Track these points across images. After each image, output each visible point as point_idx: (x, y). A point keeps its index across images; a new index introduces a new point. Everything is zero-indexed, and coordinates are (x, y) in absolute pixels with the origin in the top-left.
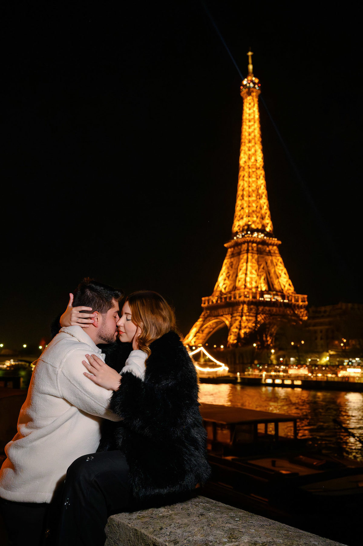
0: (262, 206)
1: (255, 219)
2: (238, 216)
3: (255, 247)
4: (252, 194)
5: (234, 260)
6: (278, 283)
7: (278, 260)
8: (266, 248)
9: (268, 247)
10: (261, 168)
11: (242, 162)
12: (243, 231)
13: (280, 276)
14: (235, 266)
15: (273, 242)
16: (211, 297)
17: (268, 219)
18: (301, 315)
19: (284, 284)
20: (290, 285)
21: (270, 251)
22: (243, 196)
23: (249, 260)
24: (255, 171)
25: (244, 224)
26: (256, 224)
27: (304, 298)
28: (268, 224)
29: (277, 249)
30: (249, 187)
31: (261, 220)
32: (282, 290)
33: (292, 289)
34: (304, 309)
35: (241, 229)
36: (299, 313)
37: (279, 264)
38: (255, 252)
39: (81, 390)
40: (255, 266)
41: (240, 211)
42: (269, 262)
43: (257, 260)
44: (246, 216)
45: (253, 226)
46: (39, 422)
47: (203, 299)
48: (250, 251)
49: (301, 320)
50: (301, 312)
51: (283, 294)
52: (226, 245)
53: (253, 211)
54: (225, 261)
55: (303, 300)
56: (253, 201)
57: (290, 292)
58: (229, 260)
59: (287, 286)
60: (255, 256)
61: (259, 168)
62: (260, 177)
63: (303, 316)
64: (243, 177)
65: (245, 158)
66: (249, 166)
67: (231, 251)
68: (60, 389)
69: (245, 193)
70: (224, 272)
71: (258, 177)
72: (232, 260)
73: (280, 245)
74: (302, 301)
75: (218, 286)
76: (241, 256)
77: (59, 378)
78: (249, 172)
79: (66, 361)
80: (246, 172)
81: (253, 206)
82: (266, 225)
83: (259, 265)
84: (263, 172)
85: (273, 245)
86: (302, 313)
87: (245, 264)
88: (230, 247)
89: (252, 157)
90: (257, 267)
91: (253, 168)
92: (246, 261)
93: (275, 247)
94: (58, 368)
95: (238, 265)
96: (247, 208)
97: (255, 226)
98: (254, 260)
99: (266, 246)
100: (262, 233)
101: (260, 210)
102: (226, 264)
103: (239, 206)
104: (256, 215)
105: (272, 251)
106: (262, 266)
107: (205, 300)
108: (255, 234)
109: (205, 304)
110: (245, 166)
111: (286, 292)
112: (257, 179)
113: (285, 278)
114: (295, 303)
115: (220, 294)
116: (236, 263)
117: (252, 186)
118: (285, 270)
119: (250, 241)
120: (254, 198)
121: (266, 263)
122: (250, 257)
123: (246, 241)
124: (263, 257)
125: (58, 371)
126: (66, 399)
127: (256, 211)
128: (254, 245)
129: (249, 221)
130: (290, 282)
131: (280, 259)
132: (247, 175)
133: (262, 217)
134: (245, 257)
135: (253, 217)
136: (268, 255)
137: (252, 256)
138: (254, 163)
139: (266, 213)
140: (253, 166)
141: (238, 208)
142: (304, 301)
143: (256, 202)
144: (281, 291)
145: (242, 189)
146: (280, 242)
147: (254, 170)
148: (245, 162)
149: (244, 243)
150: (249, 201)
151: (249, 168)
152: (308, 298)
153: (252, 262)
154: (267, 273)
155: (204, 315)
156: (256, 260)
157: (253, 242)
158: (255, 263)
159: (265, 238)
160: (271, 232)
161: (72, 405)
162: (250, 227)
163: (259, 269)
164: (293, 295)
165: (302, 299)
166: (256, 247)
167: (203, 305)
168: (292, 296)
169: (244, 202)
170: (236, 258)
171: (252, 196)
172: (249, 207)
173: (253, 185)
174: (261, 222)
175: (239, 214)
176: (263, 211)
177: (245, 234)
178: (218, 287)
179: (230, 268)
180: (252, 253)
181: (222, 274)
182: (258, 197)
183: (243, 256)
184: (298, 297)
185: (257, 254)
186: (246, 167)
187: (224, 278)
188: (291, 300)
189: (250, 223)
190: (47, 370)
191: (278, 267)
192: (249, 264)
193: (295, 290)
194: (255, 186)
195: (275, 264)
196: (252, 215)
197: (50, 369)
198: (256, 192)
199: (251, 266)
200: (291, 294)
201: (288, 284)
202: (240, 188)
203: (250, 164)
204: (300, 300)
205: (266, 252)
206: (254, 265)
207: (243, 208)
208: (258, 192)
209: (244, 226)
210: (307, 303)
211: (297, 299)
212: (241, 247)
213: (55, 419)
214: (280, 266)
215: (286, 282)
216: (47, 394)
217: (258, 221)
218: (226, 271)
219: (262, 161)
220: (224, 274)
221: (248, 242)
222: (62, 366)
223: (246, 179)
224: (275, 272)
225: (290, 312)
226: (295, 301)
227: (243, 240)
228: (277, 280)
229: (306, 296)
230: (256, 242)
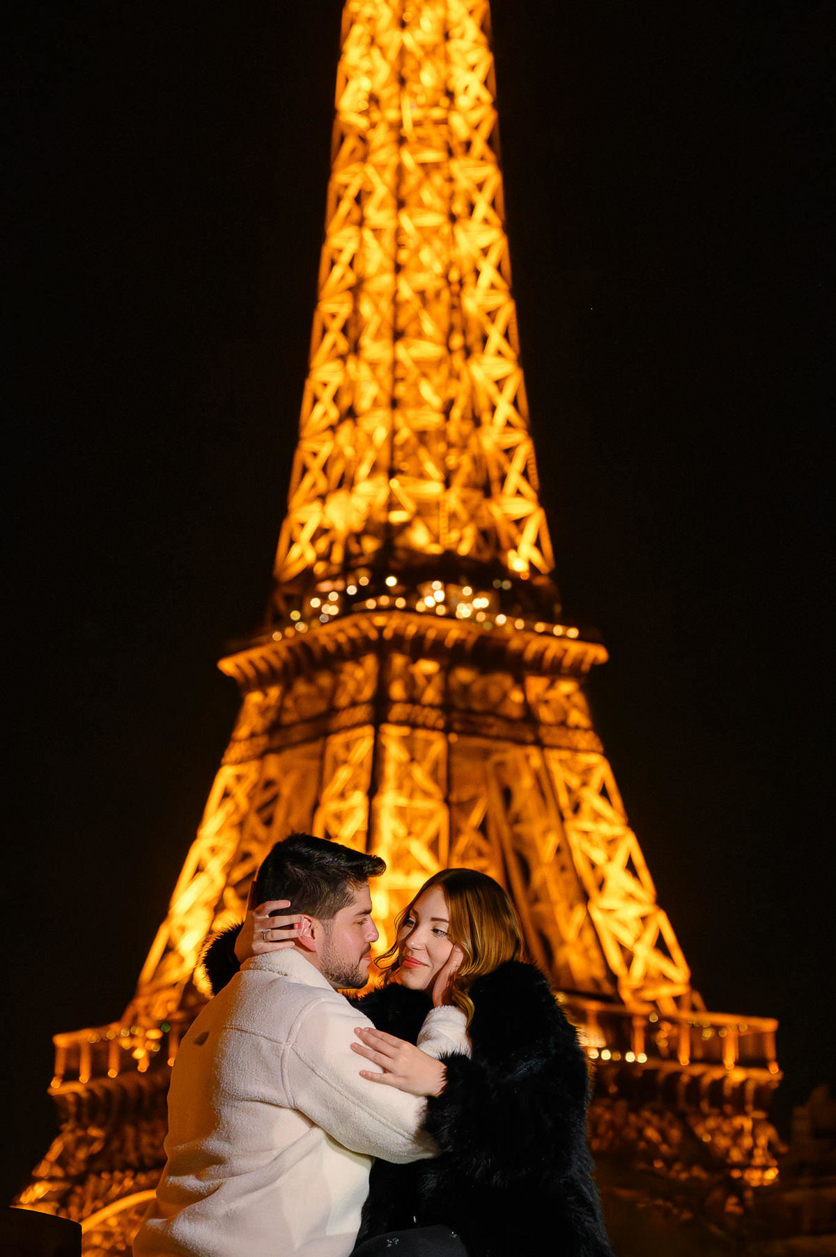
0: (483, 403)
1: (433, 488)
2: (315, 465)
3: (429, 678)
4: (416, 318)
5: (286, 771)
6: (580, 932)
7: (588, 770)
8: (505, 696)
9: (520, 682)
10: (479, 146)
11: (349, 103)
12: (348, 569)
13: (601, 885)
14: (288, 814)
15: (553, 649)
16: (117, 1032)
17: (519, 493)
18: (736, 1155)
19: (627, 939)
20: (660, 945)
21: (529, 716)
22: (352, 328)
23: (390, 770)
24: (437, 166)
25: (357, 524)
26: (441, 523)
27: (759, 1036)
28: (519, 523)
29: (579, 699)
30: (398, 268)
31: (477, 496)
32: (613, 978)
33: (679, 972)
34: (760, 1115)
35: (337, 556)
36: (723, 1142)
37: (593, 800)
38: (432, 716)
39: (340, 1089)
40: (429, 816)
41: (333, 428)
42: (525, 785)
43: (442, 772)
44: (374, 468)
45: (419, 538)
46: (239, 1163)
47: (62, 1041)
48: (397, 711)
49: (738, 1188)
50: (738, 1134)
51: (615, 1008)
52: (227, 666)
53: (422, 436)
54: (225, 776)
55: (750, 1050)
56: (425, 368)
57: (664, 993)
58: (251, 771)
59: (645, 955)
60: (429, 743)
61: (468, 145)
62: (471, 207)
63: (745, 1166)
64: (359, 200)
65: (370, 73)
66: (399, 125)
67: (263, 711)
68: (288, 1088)
69: (366, 309)
70: (213, 850)
71: (459, 208)
72: (273, 766)
73: (596, 667)
74: (742, 1062)
75: (169, 949)
76: (336, 743)
77: (286, 1066)
78: (400, 171)
79: (301, 1027)
80: (380, 168)
81: (420, 403)
82: (506, 529)
83: (455, 807)
84: (491, 174)
85: (554, 670)
86: (747, 1142)
87: (358, 799)
88: (262, 680)
89: (419, 67)
90: (441, 819)
91: (423, 142)
92: (365, 779)
93: (566, 687)
94: (284, 1042)
95: (316, 805)
96: (383, 414)
97: (436, 540)
98: (420, 774)
99: (507, 681)
100: (480, 586)
101: (467, 427)
102: (226, 795)
103: (327, 395)
104: (441, 461)
105: (545, 714)
106: (476, 817)
107: (74, 1052)
108: (434, 595)
109: (71, 1075)
110: (373, 126)
111: (636, 991)
112: (453, 218)
113: (631, 897)
114: (697, 1070)
115: (182, 1006)
116: (300, 788)
117: (421, 268)
118: (629, 844)
119: (398, 642)
120: (429, 350)
121: (507, 795)
122: (395, 753)
123: (373, 635)
124: (486, 754)
125: (284, 1050)
126: (302, 1110)
127: (442, 434)
128: (428, 667)
129: (392, 505)
130: (661, 921)
131: (602, 771)
132: (381, 190)
133: (480, 479)
134: (363, 749)
135: (422, 476)
136: (521, 742)
137: (407, 742)
138: (437, 113)
139: (509, 452)
140: (428, 130)
141: (318, 415)
142: (762, 1064)
143: (439, 377)
144: (607, 988)
145: (351, 279)
146: (599, 653)
147: (431, 156)
148: (373, 99)
149: (356, 650)
150: (395, 363)
151: (401, 141)
152: (779, 1035)
153: (406, 785)
154: (512, 861)
155: (61, 1161)
156: (433, 774)
157: (418, 648)
158: (427, 795)
159: (501, 619)
160: (541, 581)
161: (313, 1124)
162: (400, 541)
163: (454, 832)
164: (686, 1015)
165: (741, 1041)
166: (437, 681)
167: (56, 1087)
168: (673, 1021)
169: (359, 371)
170: (297, 758)
171: (420, 335)
172: (394, 403)
173: (426, 256)
174: (473, 517)
175: (325, 450)
176: (491, 439)
177: (363, 593)
178: (172, 960)
179: (254, 822)
180: (413, 725)
181: (199, 870)
182: (457, 341)
183: (348, 747)
184: (717, 1028)
185: (446, 731)
186: (380, 136)
187: (211, 894)
188: (673, 1055)
189: (397, 517)
190: (257, 1048)
191: (586, 824)
192: (389, 799)
193: (695, 982)
194: (438, 268)
195: (564, 799)
196: (420, 464)
197: (265, 1045)
198: (441, 309)
199: (401, 812)
200: (668, 1008)
201: (650, 937)
202: (334, 279)
203: (409, 114)
204: (730, 1057)
205: (509, 720)
206: (421, 804)
207: (351, 414)
208: (455, 307)
209: (358, 536)
210: (774, 1072)
211: (707, 1045)
212: (337, 686)
213: (275, 1153)
214: (597, 817)
215: (636, 926)
216: (257, 1101)
217: (453, 500)
218: (229, 847)
219: (487, 97)
220: (215, 867)
221: (382, 647)
222: (292, 1040)
223: (378, 215)
224: (563, 850)
225: (665, 1138)
226: (693, 1060)
227: (348, 630)
228: (579, 915)
229: (769, 1025)
230: (436, 649)
